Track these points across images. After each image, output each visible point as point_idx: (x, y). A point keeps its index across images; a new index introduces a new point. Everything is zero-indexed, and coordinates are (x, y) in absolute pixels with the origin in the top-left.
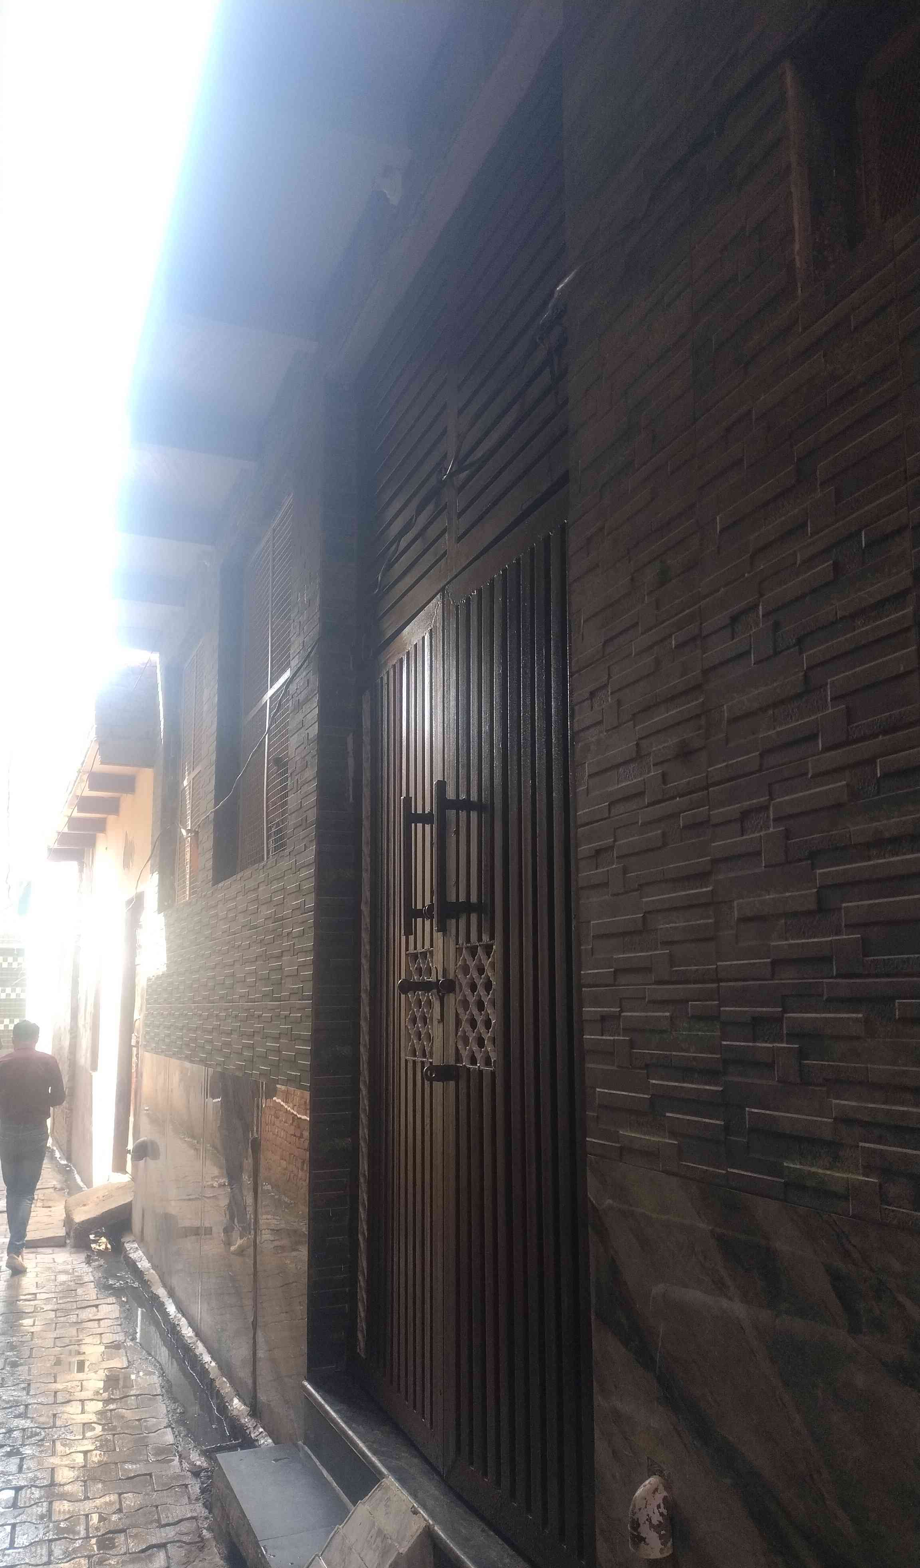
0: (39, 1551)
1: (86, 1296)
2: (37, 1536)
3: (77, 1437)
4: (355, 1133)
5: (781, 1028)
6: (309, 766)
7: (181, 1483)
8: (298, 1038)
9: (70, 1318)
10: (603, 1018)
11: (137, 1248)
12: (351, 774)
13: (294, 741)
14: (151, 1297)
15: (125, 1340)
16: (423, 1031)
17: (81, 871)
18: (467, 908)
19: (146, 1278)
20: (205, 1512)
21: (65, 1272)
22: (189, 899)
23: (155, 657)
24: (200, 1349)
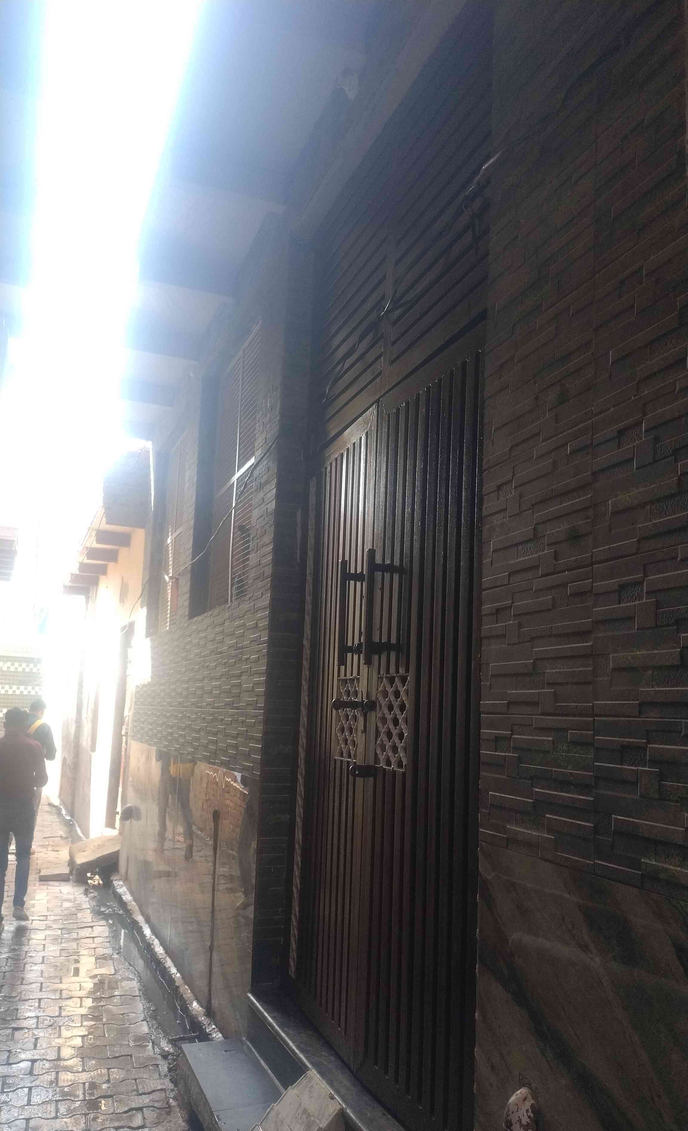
0: (49, 1108)
1: (84, 919)
2: (47, 1097)
3: (77, 1025)
4: (293, 812)
5: (645, 755)
6: (267, 533)
7: (154, 1063)
8: (252, 738)
9: (72, 935)
10: (497, 739)
11: (122, 885)
12: (299, 541)
13: (256, 513)
14: (133, 922)
15: (113, 954)
16: (350, 739)
17: (87, 603)
18: (388, 647)
19: (129, 908)
20: (171, 1086)
21: (69, 900)
22: (169, 628)
23: (149, 445)
24: (169, 963)
